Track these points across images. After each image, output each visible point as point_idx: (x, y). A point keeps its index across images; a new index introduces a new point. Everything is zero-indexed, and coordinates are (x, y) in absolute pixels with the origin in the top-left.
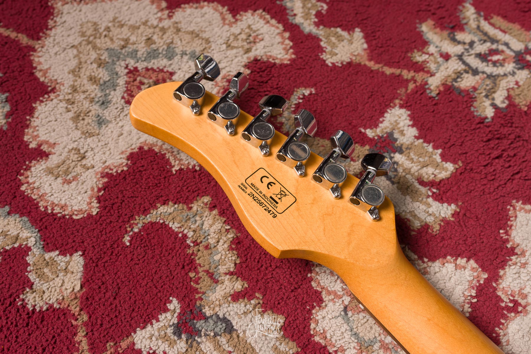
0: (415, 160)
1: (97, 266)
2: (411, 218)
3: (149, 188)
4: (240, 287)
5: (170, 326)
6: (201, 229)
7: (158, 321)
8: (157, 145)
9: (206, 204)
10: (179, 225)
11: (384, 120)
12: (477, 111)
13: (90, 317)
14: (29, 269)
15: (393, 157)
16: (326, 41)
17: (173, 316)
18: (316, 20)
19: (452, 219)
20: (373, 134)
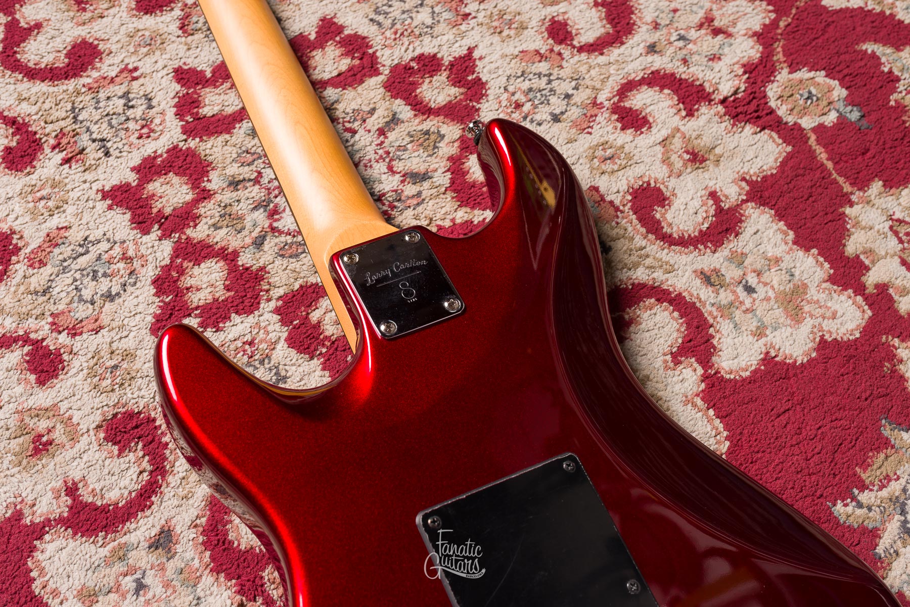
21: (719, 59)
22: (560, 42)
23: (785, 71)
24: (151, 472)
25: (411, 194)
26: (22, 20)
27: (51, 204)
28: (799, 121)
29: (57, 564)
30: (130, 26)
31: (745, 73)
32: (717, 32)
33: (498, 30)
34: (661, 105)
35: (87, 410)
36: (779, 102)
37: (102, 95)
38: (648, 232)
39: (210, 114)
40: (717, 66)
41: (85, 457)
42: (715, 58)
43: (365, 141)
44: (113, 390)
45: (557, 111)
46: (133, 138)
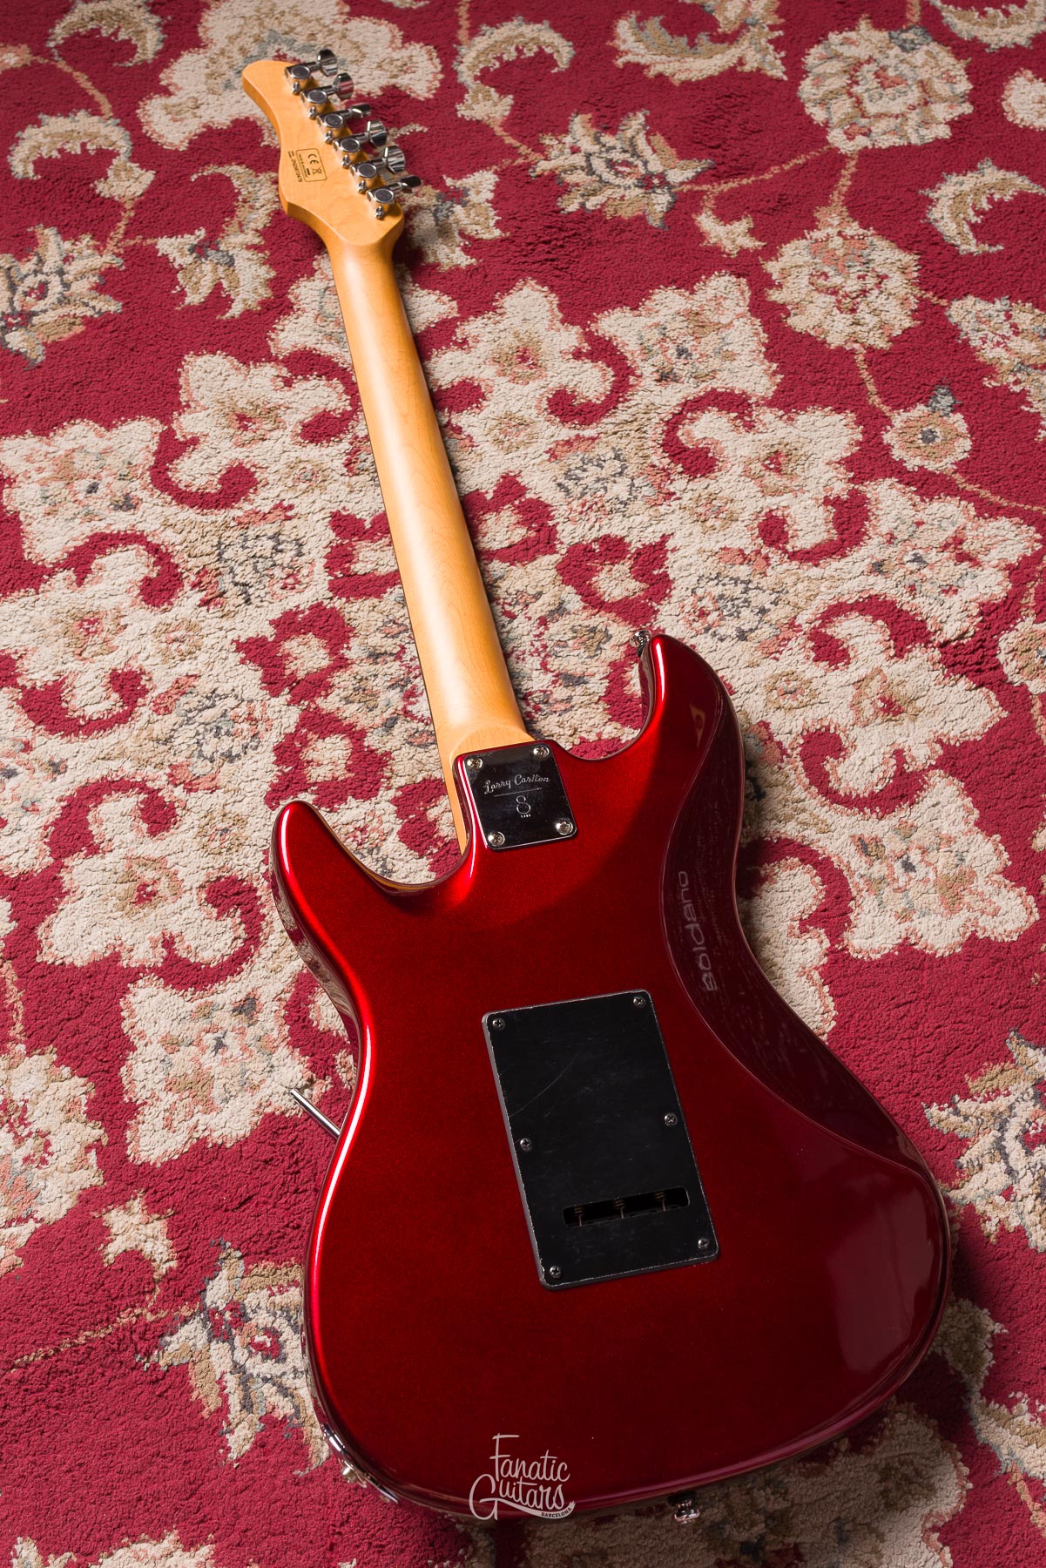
0: (470, 216)
1: (161, 185)
3: (234, 148)
4: (257, 242)
5: (189, 245)
6: (255, 193)
7: (182, 237)
8: (261, 121)
10: (240, 184)
11: (470, 177)
13: (135, 215)
14: (111, 167)
15: (454, 207)
16: (472, 95)
17: (195, 239)
18: (479, 74)
19: (464, 268)
20: (451, 184)
21: (956, 592)
22: (771, 544)
23: (1031, 619)
24: (245, 940)
25: (560, 698)
26: (178, 432)
27: (183, 647)
28: (1028, 683)
29: (146, 1009)
30: (293, 454)
31: (981, 613)
32: (962, 557)
33: (703, 518)
34: (870, 638)
35: (192, 868)
36: (1010, 656)
37: (251, 533)
38: (811, 784)
39: (362, 572)
40: (951, 600)
41: (185, 914)
42: (950, 590)
43: (522, 629)
44: (220, 853)
45: (746, 628)
46: (277, 588)
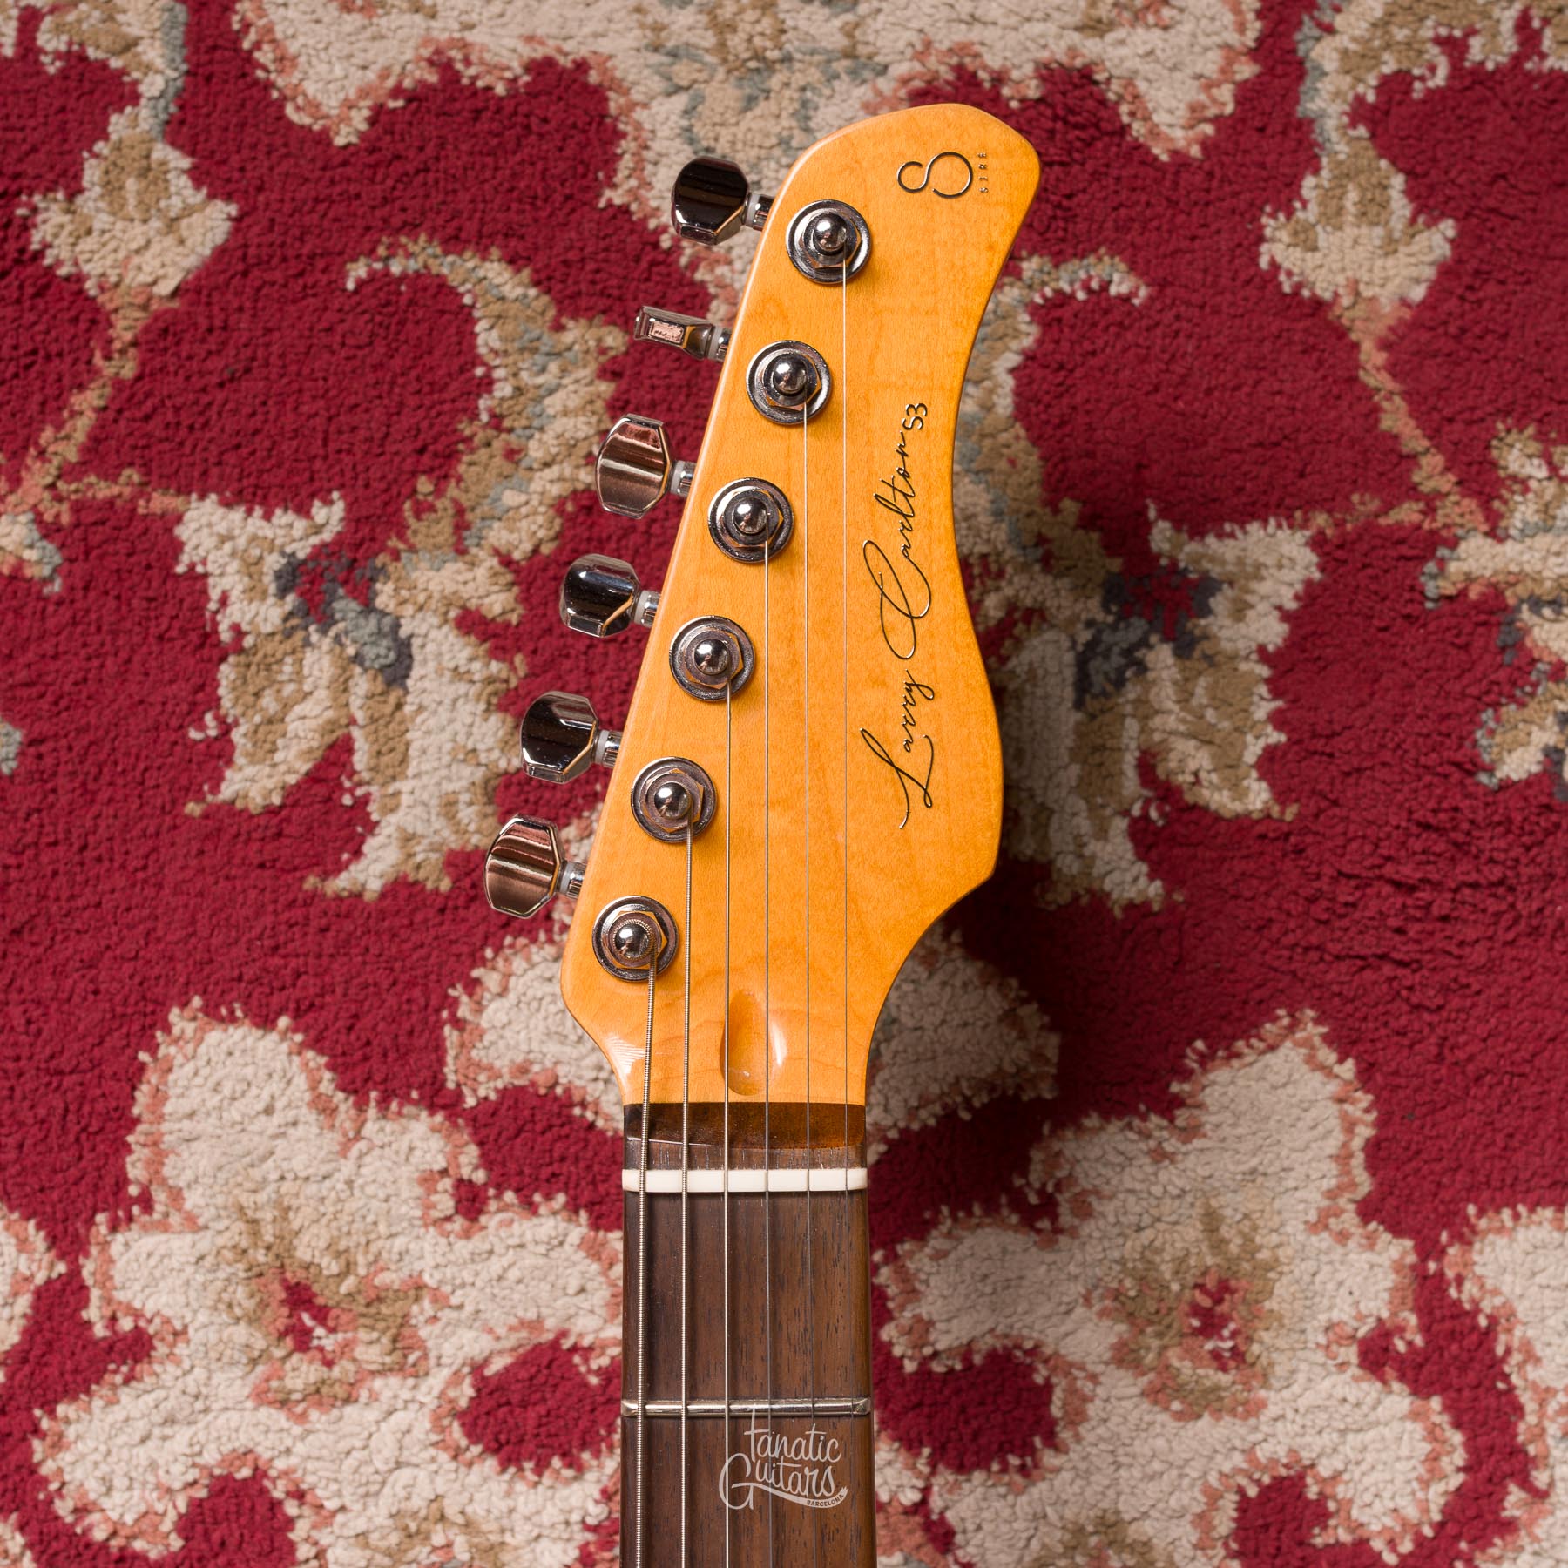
0: (1194, 702)
1: (245, 274)
2: (1028, 821)
3: (511, 190)
4: (497, 609)
5: (283, 554)
6: (538, 400)
7: (268, 516)
8: (626, 92)
9: (603, 351)
10: (497, 345)
11: (1232, 535)
12: (1492, 733)
13: (139, 378)
14: (100, 147)
15: (1150, 647)
16: (1326, 184)
17: (307, 536)
18: (1371, 97)
19: (1118, 913)
20: (1166, 547)
